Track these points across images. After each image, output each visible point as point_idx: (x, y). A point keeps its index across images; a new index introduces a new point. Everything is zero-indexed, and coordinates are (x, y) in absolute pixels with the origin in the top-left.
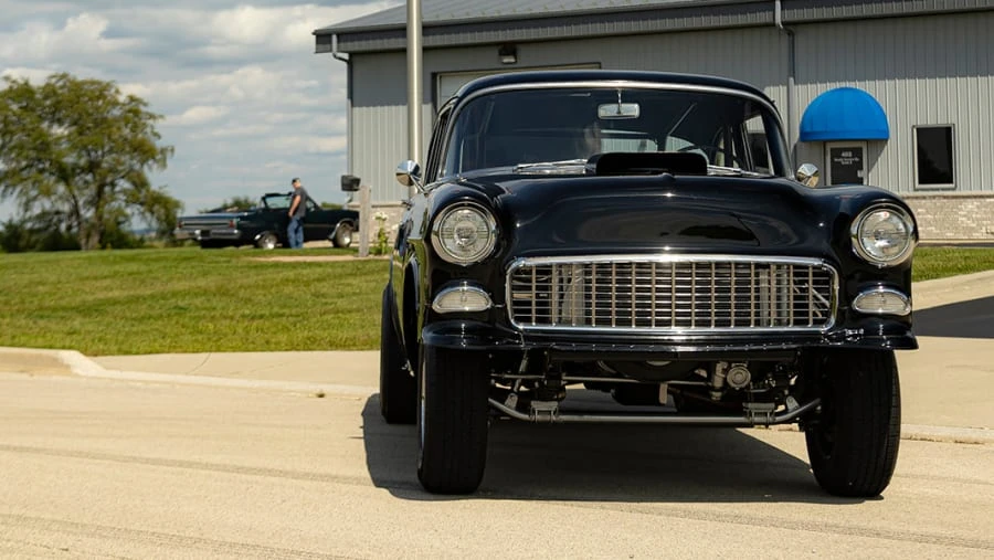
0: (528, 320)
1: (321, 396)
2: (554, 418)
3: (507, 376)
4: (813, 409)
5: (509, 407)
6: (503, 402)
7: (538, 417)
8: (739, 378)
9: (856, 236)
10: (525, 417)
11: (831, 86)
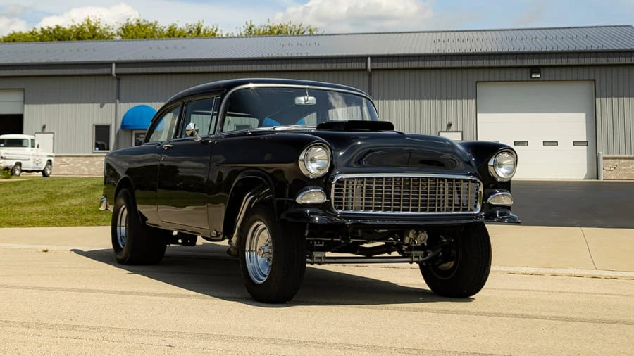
0: (341, 208)
1: (46, 251)
4: (438, 254)
8: (422, 238)
9: (492, 166)
11: (136, 104)
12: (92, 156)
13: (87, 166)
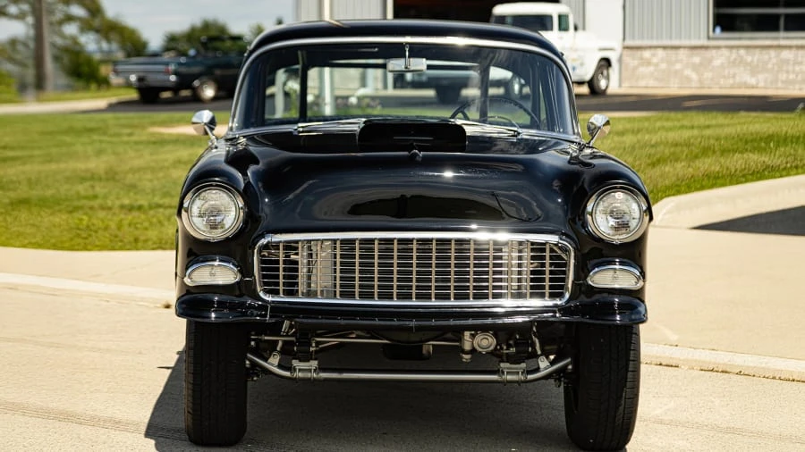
0: (276, 293)
1: (168, 306)
2: (315, 375)
3: (266, 338)
4: (564, 368)
5: (272, 365)
6: (266, 360)
7: (300, 375)
8: (485, 343)
9: (591, 215)
10: (287, 374)
12: (706, 48)
13: (695, 68)
